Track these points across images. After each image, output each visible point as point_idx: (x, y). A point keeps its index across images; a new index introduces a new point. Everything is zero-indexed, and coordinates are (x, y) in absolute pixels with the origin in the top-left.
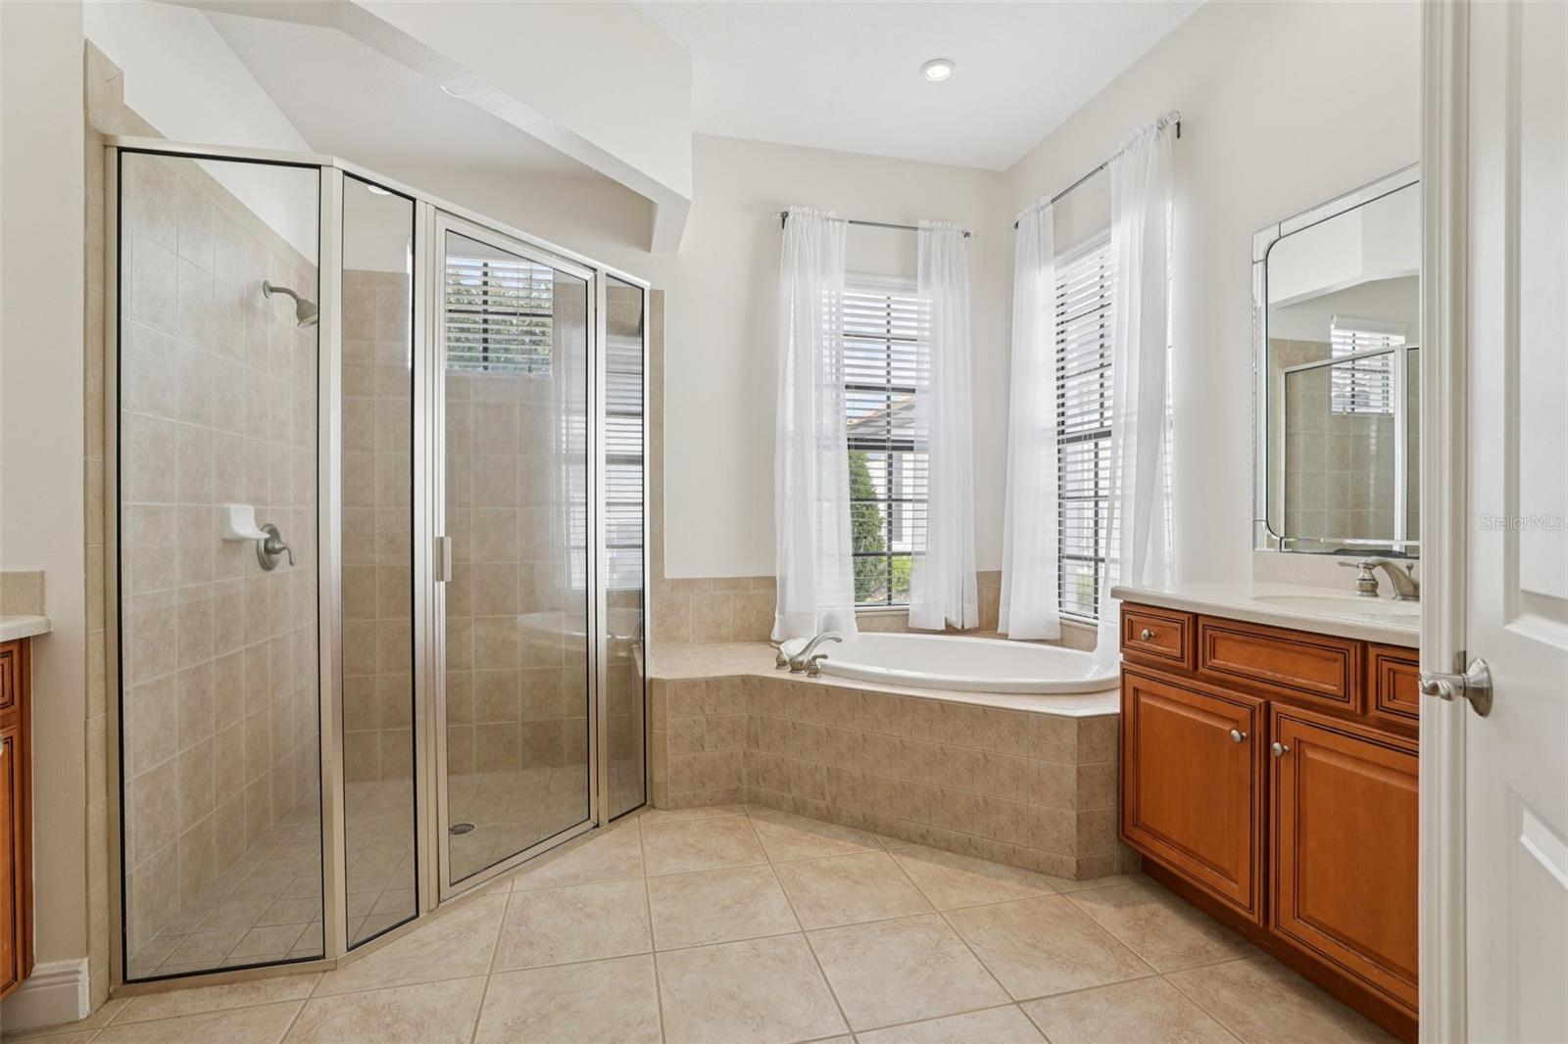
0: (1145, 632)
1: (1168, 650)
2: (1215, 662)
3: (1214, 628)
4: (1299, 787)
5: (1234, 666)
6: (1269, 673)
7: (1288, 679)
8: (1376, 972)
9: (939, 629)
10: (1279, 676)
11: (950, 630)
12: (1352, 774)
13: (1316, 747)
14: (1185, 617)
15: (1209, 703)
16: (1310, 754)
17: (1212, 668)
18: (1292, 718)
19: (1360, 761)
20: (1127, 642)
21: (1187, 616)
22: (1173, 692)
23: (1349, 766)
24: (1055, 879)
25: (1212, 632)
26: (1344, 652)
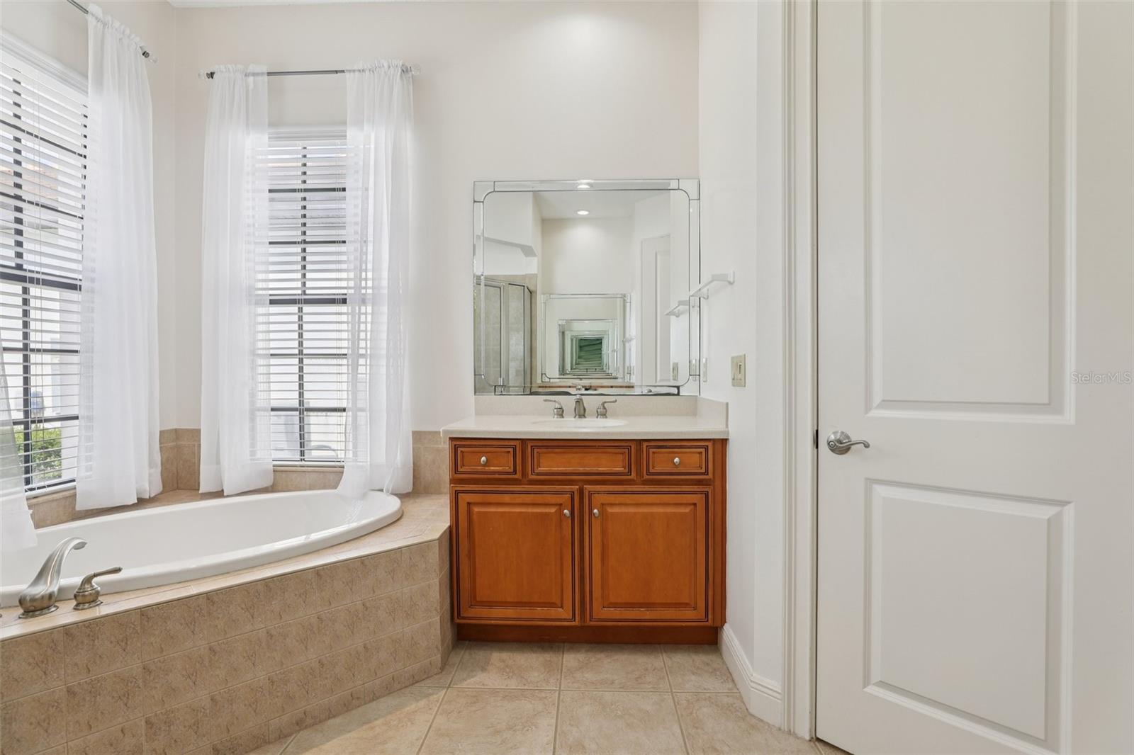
0: (483, 459)
1: (501, 468)
2: (541, 469)
3: (539, 447)
4: (604, 532)
5: (555, 469)
6: (581, 469)
7: (595, 470)
8: (648, 613)
9: (130, 503)
10: (588, 469)
11: (142, 502)
12: (635, 513)
13: (612, 505)
14: (517, 443)
15: (539, 498)
16: (610, 510)
17: (538, 474)
18: (598, 492)
19: (637, 505)
20: (460, 469)
21: (518, 442)
22: (506, 498)
23: (632, 510)
24: (428, 681)
25: (539, 450)
26: (629, 448)
